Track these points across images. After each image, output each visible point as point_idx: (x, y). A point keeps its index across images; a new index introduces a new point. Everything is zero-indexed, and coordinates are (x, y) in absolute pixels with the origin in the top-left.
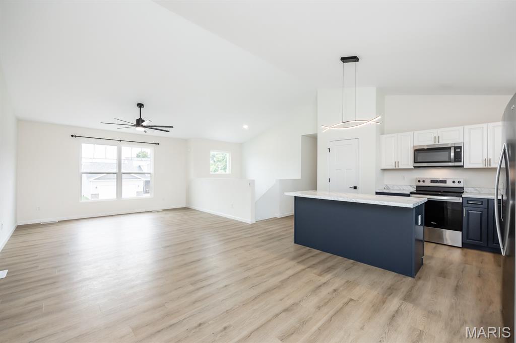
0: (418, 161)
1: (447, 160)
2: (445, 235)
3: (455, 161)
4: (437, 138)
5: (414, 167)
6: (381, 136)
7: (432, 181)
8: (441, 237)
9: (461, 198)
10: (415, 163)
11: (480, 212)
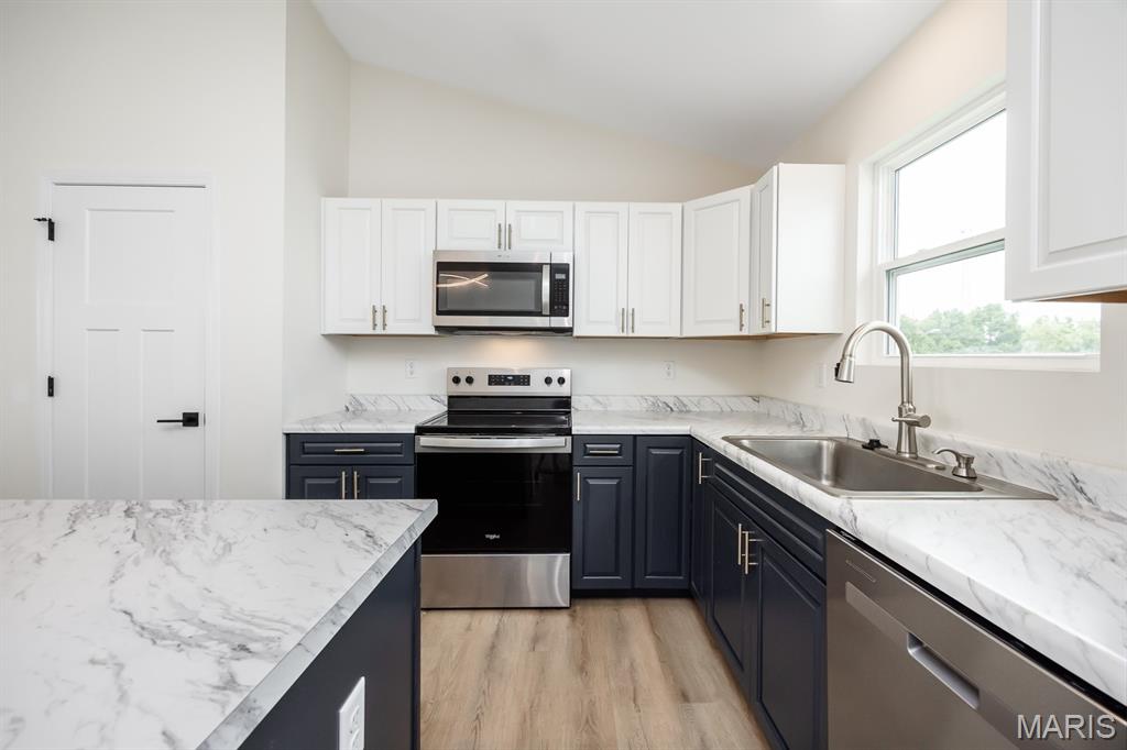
0: (450, 307)
1: (532, 308)
2: (526, 571)
3: (553, 313)
4: (505, 234)
5: (437, 328)
6: (323, 199)
7: (494, 380)
8: (513, 581)
9: (569, 438)
10: (439, 313)
11: (614, 482)
